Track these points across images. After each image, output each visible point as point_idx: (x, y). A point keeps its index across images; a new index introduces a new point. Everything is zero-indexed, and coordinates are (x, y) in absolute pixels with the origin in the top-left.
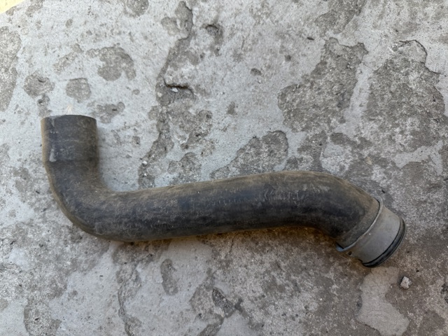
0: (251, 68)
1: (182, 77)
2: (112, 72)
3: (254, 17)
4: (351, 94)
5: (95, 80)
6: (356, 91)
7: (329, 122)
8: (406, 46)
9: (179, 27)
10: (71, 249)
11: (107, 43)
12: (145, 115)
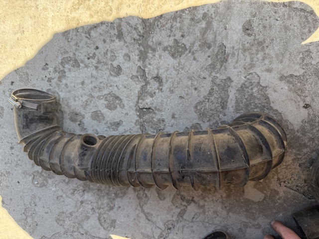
0: (179, 96)
1: (147, 104)
2: (112, 106)
3: (176, 70)
4: (227, 102)
5: (105, 111)
6: (229, 101)
7: (219, 116)
8: (251, 75)
9: (140, 80)
10: (113, 189)
11: (106, 92)
12: (133, 124)
